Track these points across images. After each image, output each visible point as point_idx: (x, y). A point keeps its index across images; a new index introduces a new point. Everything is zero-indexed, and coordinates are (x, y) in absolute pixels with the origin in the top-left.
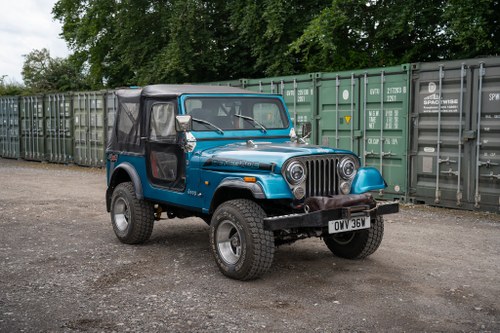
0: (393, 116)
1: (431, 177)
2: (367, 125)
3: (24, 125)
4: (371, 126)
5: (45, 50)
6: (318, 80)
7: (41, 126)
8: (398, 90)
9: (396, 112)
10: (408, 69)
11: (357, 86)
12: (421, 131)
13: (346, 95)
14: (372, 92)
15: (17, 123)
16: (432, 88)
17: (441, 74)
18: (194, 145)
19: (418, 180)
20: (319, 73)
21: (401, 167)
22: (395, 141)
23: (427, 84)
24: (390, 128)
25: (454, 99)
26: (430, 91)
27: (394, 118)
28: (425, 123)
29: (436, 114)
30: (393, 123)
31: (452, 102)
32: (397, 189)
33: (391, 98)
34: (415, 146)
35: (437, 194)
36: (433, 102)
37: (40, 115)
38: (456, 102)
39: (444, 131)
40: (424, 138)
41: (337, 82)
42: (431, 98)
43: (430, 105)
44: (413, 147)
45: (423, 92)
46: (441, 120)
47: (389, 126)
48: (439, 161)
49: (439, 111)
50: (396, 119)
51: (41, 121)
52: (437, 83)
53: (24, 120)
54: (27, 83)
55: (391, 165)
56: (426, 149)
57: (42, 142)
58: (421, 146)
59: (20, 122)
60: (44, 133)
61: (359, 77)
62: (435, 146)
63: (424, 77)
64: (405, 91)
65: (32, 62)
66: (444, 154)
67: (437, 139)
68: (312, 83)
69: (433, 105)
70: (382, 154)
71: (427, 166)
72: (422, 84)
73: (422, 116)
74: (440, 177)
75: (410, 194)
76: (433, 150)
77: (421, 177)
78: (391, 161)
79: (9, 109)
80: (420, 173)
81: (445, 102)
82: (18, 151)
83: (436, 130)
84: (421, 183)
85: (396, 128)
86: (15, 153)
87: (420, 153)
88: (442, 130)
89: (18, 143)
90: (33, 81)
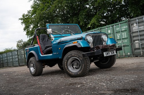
0: (124, 35)
1: (139, 49)
2: (117, 38)
3: (19, 57)
4: (118, 38)
5: (22, 40)
6: (101, 29)
7: (24, 56)
8: (125, 27)
9: (125, 33)
10: (127, 21)
11: (112, 28)
12: (133, 37)
13: (109, 32)
14: (117, 29)
15: (17, 57)
16: (135, 25)
17: (137, 20)
18: (54, 39)
19: (135, 50)
20: (101, 27)
21: (129, 48)
22: (126, 41)
23: (133, 24)
24: (124, 38)
25: (142, 26)
26: (134, 26)
27: (125, 35)
28: (134, 34)
29: (138, 32)
30: (125, 36)
31: (142, 27)
32: (129, 54)
33: (123, 30)
34: (133, 41)
35: (142, 53)
36: (136, 28)
37: (23, 54)
38: (143, 27)
39: (141, 35)
40: (135, 39)
41: (106, 29)
42: (135, 27)
43: (135, 29)
44: (132, 42)
45: (132, 26)
46: (139, 33)
47: (124, 37)
48: (141, 44)
49: (138, 31)
50: (126, 35)
51: (24, 55)
52: (136, 23)
53: (19, 56)
54: (18, 48)
55: (126, 48)
56: (136, 41)
57: (24, 61)
58: (134, 41)
59: (18, 56)
60: (25, 58)
61: (113, 26)
62: (139, 40)
63: (132, 22)
64: (127, 27)
65: (19, 43)
66: (142, 42)
67: (139, 38)
68: (99, 30)
69: (136, 29)
70: (123, 45)
71: (137, 46)
72: (132, 24)
73: (133, 33)
74: (142, 48)
75: (133, 55)
76: (138, 41)
77: (136, 49)
78: (126, 47)
79: (15, 54)
80: (135, 48)
81: (140, 28)
82: (18, 64)
83: (138, 36)
84: (136, 51)
85: (126, 37)
86: (17, 65)
87: (134, 43)
88: (140, 35)
89: (18, 62)
90: (19, 48)
